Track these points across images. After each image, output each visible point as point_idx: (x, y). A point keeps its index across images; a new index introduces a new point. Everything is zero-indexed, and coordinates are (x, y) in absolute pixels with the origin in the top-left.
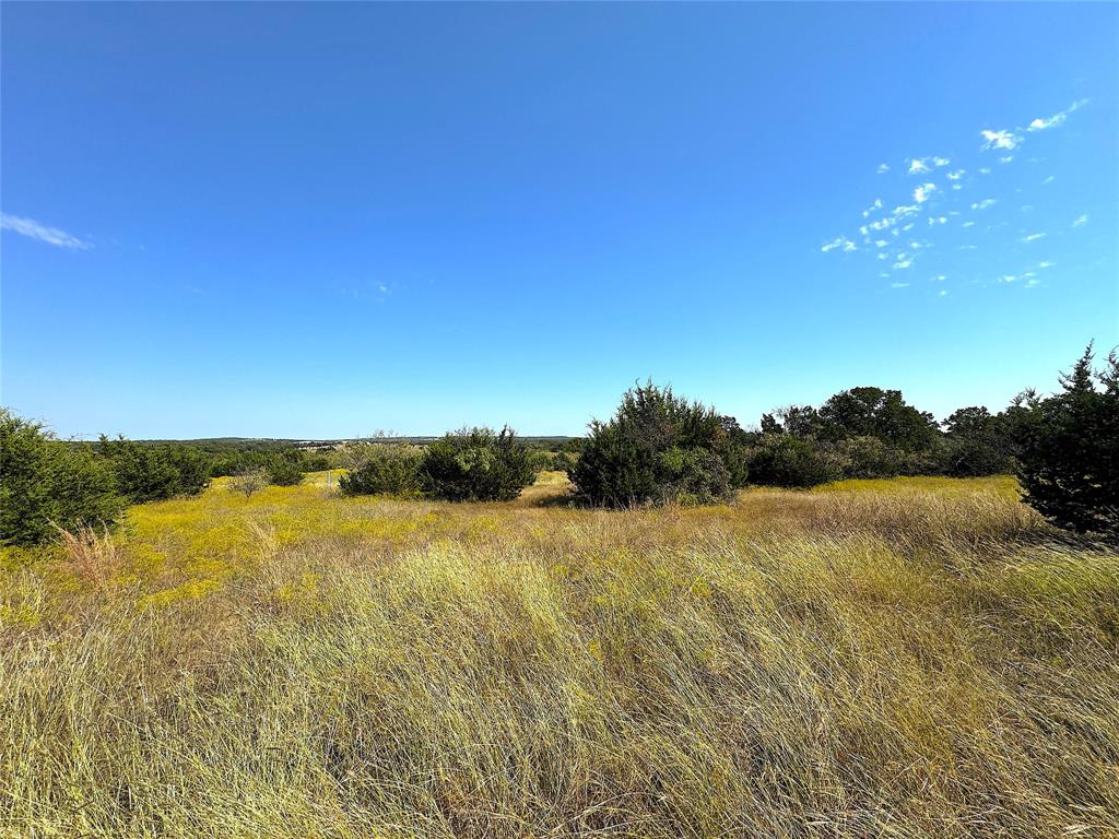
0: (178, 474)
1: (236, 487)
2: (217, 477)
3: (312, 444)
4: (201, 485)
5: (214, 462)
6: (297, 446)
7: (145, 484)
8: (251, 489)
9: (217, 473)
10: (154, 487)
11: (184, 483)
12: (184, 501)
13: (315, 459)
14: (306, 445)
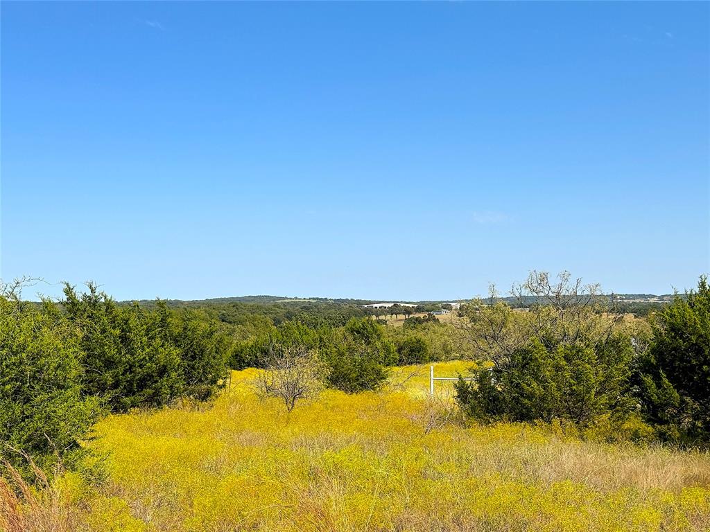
0: (178, 360)
1: (269, 389)
2: (241, 368)
3: (395, 309)
4: (214, 382)
5: (236, 342)
6: (369, 312)
7: (129, 376)
8: (293, 394)
9: (239, 362)
10: (142, 384)
11: (188, 377)
12: (186, 413)
13: (403, 338)
14: (383, 311)
